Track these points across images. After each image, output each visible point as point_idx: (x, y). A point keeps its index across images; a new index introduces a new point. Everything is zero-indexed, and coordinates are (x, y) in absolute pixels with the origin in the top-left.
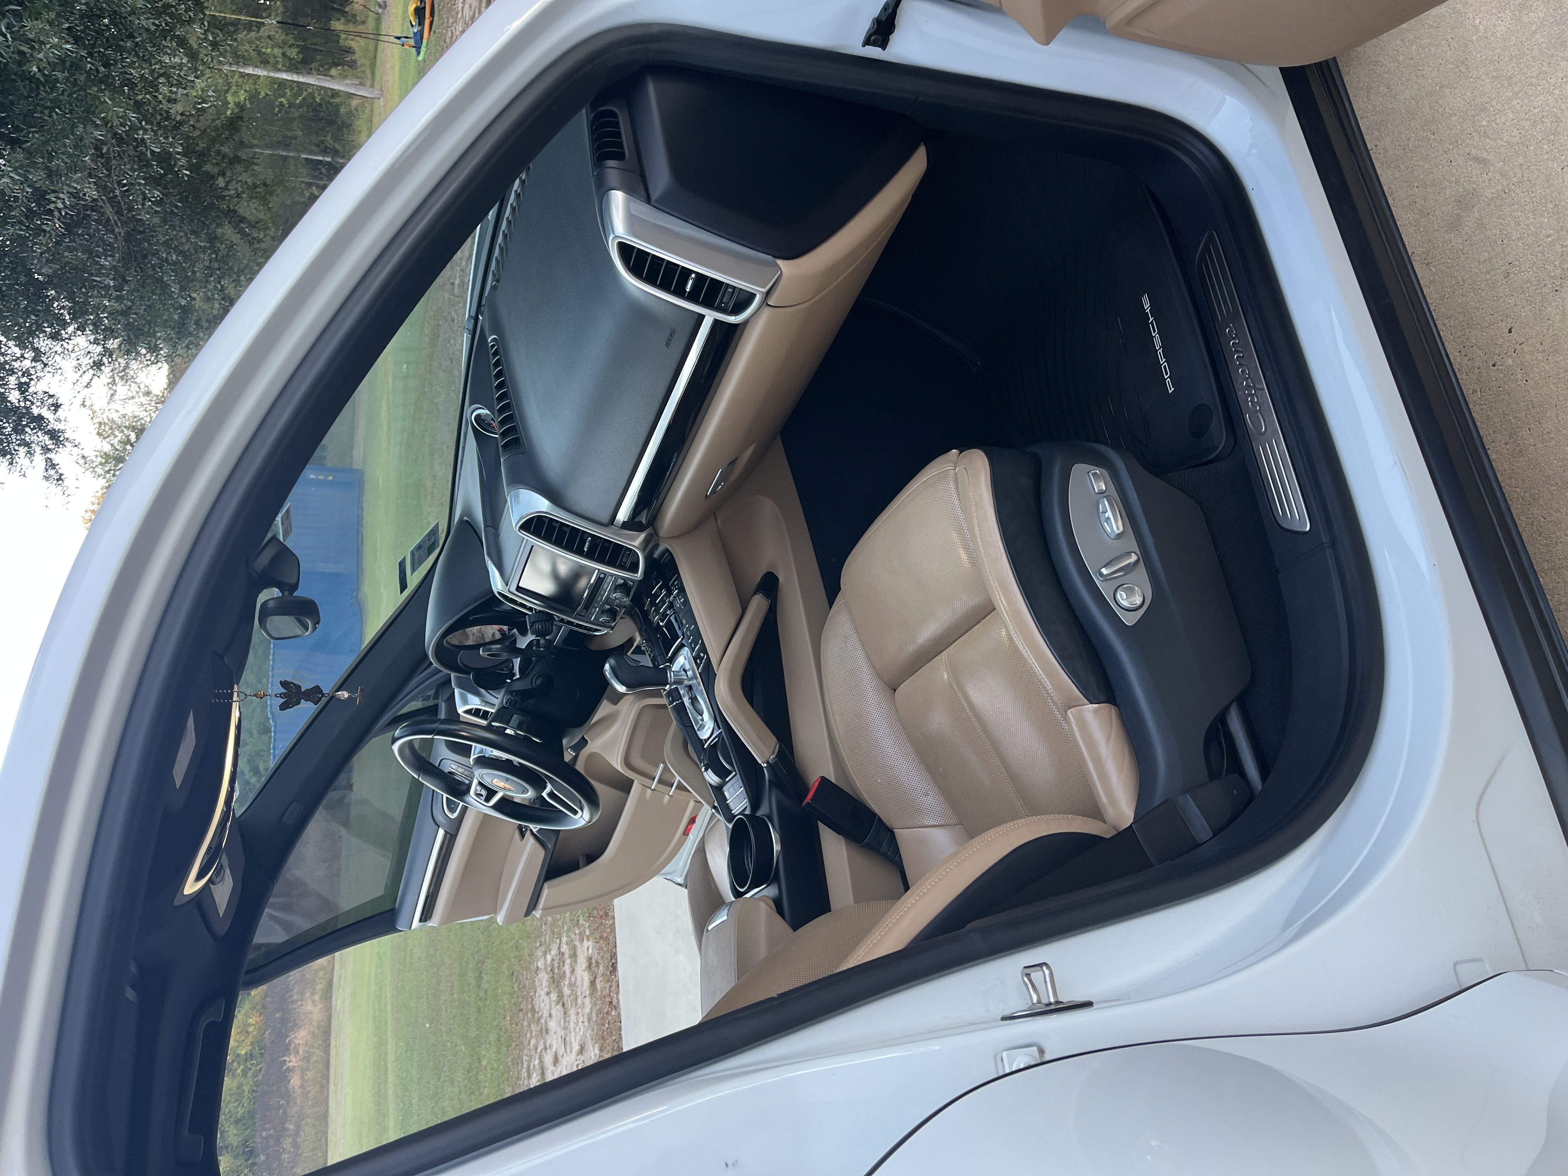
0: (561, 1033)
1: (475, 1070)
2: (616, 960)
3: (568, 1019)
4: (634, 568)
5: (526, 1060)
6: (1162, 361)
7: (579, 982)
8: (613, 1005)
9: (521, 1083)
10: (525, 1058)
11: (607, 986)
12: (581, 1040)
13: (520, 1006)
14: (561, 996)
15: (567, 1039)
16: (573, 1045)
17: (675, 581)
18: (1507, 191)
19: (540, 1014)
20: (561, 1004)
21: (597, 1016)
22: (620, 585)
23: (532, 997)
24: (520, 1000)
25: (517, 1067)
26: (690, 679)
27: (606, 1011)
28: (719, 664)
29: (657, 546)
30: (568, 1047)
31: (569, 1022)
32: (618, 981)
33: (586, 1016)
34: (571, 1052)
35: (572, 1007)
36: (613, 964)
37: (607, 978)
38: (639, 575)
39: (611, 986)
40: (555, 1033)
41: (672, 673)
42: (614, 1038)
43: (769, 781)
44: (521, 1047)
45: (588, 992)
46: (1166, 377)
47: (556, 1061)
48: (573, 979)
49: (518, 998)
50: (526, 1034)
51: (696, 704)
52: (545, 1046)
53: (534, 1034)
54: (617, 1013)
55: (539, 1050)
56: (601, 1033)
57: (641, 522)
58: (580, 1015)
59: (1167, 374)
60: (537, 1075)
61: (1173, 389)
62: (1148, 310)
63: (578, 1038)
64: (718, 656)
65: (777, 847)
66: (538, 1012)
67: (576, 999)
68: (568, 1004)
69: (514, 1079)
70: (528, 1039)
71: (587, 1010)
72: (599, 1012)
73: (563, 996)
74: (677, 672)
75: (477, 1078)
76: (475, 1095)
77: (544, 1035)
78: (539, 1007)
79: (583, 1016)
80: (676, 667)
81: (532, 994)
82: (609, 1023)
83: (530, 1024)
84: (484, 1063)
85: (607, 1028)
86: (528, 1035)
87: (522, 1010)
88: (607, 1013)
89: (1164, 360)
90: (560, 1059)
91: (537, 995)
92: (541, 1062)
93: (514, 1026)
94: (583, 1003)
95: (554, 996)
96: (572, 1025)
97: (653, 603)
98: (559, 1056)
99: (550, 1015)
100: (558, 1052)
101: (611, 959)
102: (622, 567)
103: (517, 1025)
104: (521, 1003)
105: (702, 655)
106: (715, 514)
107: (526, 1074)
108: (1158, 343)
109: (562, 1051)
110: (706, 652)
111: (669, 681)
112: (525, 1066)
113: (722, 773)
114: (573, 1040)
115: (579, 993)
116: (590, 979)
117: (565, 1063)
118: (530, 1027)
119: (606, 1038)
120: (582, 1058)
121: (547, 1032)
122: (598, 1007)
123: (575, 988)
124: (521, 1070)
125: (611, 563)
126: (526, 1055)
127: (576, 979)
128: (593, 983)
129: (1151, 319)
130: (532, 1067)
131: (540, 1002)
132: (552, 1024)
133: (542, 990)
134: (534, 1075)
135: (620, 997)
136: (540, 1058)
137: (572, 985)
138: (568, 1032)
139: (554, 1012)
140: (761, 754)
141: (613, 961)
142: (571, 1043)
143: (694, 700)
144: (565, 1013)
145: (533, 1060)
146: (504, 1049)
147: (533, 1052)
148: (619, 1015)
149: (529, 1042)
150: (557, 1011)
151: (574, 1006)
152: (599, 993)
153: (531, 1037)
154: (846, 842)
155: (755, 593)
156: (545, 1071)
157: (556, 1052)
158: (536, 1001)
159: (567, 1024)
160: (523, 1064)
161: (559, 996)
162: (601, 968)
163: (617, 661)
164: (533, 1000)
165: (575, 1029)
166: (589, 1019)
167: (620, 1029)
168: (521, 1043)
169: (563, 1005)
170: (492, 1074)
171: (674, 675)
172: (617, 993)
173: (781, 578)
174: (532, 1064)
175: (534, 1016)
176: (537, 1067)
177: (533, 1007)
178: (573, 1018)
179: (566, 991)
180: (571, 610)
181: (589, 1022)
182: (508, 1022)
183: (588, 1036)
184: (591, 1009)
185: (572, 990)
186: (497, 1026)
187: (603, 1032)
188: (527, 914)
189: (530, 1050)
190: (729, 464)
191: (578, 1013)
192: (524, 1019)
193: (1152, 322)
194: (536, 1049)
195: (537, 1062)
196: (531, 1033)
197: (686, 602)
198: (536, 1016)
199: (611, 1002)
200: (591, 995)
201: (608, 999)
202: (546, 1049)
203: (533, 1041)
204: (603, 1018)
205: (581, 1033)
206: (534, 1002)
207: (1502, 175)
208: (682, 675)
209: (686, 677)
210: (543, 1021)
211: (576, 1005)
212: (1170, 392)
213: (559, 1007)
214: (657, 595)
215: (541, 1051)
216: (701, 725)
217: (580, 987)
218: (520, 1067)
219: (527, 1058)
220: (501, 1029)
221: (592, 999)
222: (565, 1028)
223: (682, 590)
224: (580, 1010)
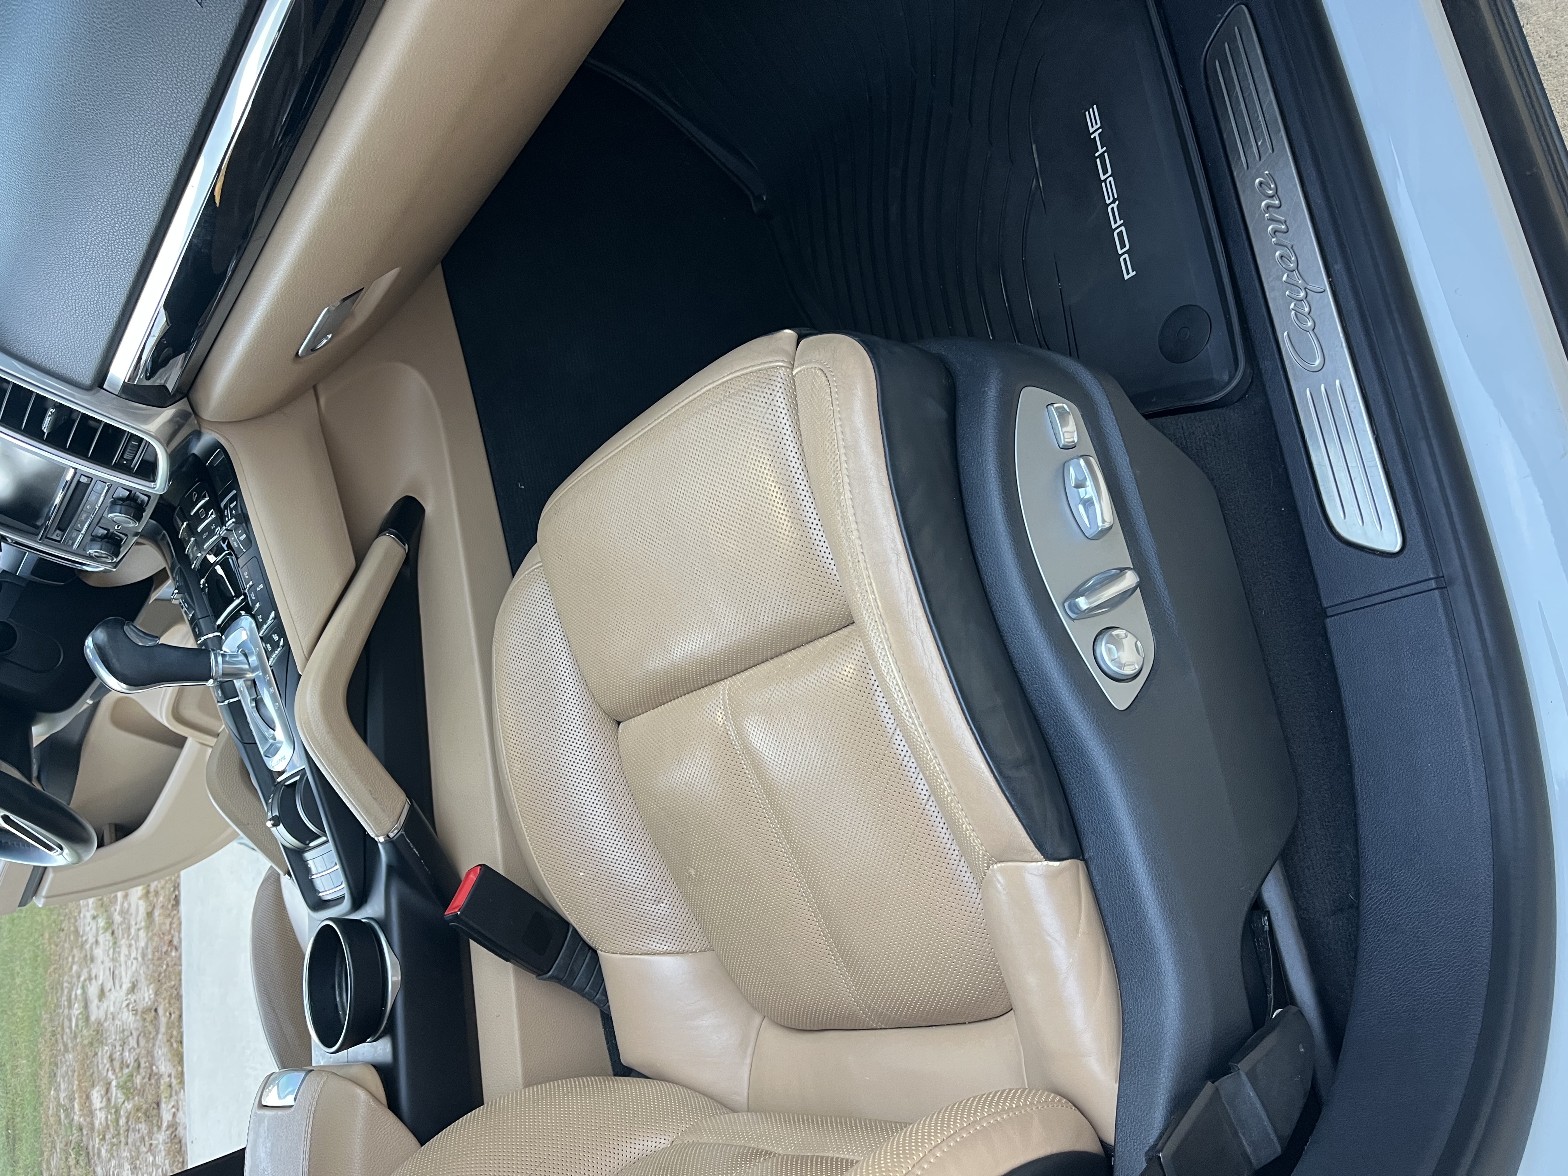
0: (108, 964)
1: (8, 987)
2: (179, 891)
3: (117, 950)
4: (148, 470)
5: (67, 987)
6: (1117, 224)
7: (133, 910)
8: (173, 945)
9: (61, 1011)
10: (66, 984)
11: (168, 921)
12: (133, 977)
13: (61, 924)
14: (110, 923)
15: (117, 972)
16: (124, 980)
17: (231, 501)
18: (1554, 54)
19: (84, 939)
20: (110, 931)
21: (154, 953)
22: (122, 499)
23: (75, 917)
24: (62, 918)
25: (57, 993)
26: (253, 670)
27: (164, 950)
28: (307, 660)
29: (198, 434)
30: (117, 982)
31: (119, 953)
32: (179, 918)
33: (140, 951)
34: (121, 987)
35: (123, 937)
36: (176, 896)
37: (168, 912)
38: (160, 485)
39: (171, 924)
40: (102, 963)
41: (220, 659)
42: (173, 983)
43: (390, 867)
44: (61, 971)
45: (143, 924)
46: (1120, 252)
47: (102, 994)
48: (126, 905)
49: (59, 915)
50: (67, 958)
51: (262, 710)
52: (90, 975)
53: (76, 959)
54: (178, 954)
55: (82, 979)
56: (156, 975)
57: (164, 387)
58: (134, 947)
59: (1123, 246)
60: (79, 1005)
61: (1132, 274)
62: (1096, 134)
63: (130, 973)
64: (306, 643)
65: (394, 976)
66: (82, 936)
67: (129, 929)
68: (119, 933)
69: (53, 1006)
70: (70, 964)
71: (142, 944)
72: (156, 949)
73: (113, 922)
74: (231, 656)
75: (10, 996)
76: (6, 1013)
77: (89, 962)
78: (84, 931)
79: (137, 949)
80: (230, 644)
81: (76, 914)
82: (168, 965)
83: (72, 948)
84: (18, 981)
85: (165, 970)
86: (70, 959)
87: (63, 930)
88: (165, 953)
89: (1119, 222)
90: (107, 994)
91: (82, 915)
92: (84, 992)
93: (53, 946)
94: (138, 936)
95: (102, 923)
96: (122, 958)
97: (192, 530)
98: (106, 989)
99: (97, 942)
100: (105, 984)
101: (174, 890)
102: (123, 468)
103: (57, 946)
104: (62, 922)
105: (276, 638)
106: (315, 388)
107: (66, 1003)
108: (1110, 190)
109: (109, 985)
110: (282, 633)
111: (213, 674)
112: (66, 991)
113: (305, 836)
114: (123, 974)
115: (133, 923)
116: (146, 908)
117: (112, 998)
118: (72, 951)
119: (163, 981)
120: (134, 997)
121: (92, 960)
122: (154, 944)
123: (127, 916)
124: (61, 997)
125: (102, 458)
126: (67, 981)
127: (130, 905)
128: (150, 914)
129: (1101, 151)
130: (73, 996)
131: (84, 925)
132: (99, 952)
133: (88, 911)
134: (76, 1006)
135: (183, 935)
136: (83, 988)
137: (124, 913)
138: (118, 965)
139: (101, 939)
140: (376, 822)
141: (177, 893)
142: (121, 978)
143: (258, 703)
144: (115, 943)
145: (75, 988)
146: (41, 970)
147: (75, 980)
148: (180, 958)
149: (71, 968)
150: (105, 939)
151: (126, 936)
152: (157, 928)
153: (73, 963)
154: (516, 974)
155: (381, 532)
156: (89, 1004)
157: (102, 985)
158: (80, 923)
159: (117, 955)
160: (62, 989)
161: (107, 923)
162: (161, 899)
163: (110, 637)
164: (76, 921)
165: (126, 963)
166: (144, 956)
167: (180, 973)
168: (61, 966)
169: (113, 933)
170: (27, 996)
171: (224, 662)
172: (179, 932)
173: (429, 509)
174: (74, 993)
175: (78, 939)
176: (79, 997)
177: (76, 931)
178: (124, 951)
179: (117, 918)
180: (32, 529)
181: (143, 958)
182: (46, 941)
183: (142, 972)
184: (147, 944)
185: (125, 919)
186: (34, 943)
187: (160, 974)
188: (23, 903)
189: (71, 977)
190: (345, 299)
191: (130, 946)
192: (65, 941)
193: (1102, 156)
194: (79, 977)
195: (79, 992)
196: (73, 957)
197: (250, 541)
198: (80, 939)
199: (171, 941)
200: (147, 928)
201: (167, 938)
202: (90, 978)
203: (75, 968)
204: (159, 959)
205: (134, 968)
206: (77, 924)
207: (1548, 30)
208: (240, 662)
209: (247, 667)
210: (88, 947)
211: (129, 936)
212: (1126, 277)
213: (108, 934)
214: (198, 519)
215: (85, 980)
216: (272, 745)
217: (134, 916)
218: (59, 995)
219: (69, 986)
220: (38, 947)
221: (147, 933)
222: (114, 960)
223: (243, 519)
224: (133, 942)
